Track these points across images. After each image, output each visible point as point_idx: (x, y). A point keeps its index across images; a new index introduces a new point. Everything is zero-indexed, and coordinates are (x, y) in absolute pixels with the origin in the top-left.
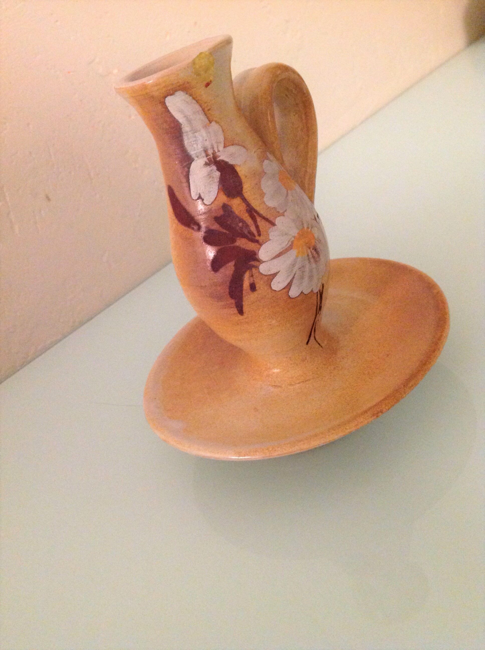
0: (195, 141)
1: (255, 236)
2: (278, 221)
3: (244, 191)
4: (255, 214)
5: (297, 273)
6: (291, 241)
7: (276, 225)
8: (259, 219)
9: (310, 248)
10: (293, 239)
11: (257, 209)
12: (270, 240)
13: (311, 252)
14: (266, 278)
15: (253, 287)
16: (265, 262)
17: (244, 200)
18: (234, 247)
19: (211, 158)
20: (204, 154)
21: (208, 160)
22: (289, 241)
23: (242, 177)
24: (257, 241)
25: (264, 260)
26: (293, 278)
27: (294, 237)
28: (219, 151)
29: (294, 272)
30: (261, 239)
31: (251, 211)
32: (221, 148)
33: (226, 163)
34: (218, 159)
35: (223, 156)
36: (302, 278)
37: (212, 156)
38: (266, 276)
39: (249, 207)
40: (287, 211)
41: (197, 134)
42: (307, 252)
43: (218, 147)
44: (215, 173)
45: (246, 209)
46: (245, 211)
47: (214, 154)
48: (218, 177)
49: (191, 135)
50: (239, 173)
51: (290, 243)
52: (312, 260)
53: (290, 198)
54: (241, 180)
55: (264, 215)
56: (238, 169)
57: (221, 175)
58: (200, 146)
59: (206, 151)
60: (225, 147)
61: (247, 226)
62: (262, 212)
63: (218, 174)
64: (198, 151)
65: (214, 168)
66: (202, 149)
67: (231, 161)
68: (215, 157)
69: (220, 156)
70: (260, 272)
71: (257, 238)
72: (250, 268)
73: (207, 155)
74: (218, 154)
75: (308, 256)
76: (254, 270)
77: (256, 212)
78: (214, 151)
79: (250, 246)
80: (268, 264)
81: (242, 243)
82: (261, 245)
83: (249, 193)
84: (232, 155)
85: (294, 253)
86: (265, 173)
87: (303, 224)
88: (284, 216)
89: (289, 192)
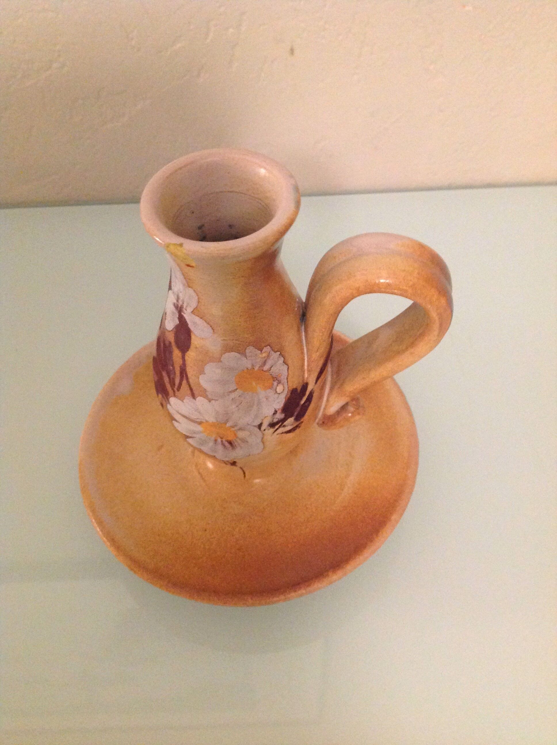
1: (175, 387)
2: (200, 399)
3: (187, 354)
4: (185, 375)
6: (202, 420)
7: (196, 400)
8: (184, 382)
9: (222, 438)
10: (204, 421)
11: (190, 375)
12: (183, 401)
13: (222, 441)
16: (173, 408)
17: (183, 358)
20: (175, 297)
21: (176, 304)
22: (199, 418)
23: (193, 345)
24: (174, 391)
25: (172, 405)
26: (192, 437)
27: (207, 421)
29: (195, 435)
30: (177, 393)
31: (183, 372)
32: (189, 310)
33: (187, 323)
34: (182, 313)
35: (187, 317)
37: (180, 305)
38: (171, 414)
39: (184, 367)
40: (217, 401)
42: (216, 437)
43: (187, 307)
44: (176, 318)
45: (181, 365)
46: (179, 365)
47: (182, 307)
50: (192, 340)
51: (199, 420)
52: (220, 445)
53: (233, 395)
55: (192, 385)
56: (193, 337)
57: (179, 325)
58: (176, 289)
59: (178, 298)
60: (193, 312)
61: (175, 374)
62: (191, 380)
63: (177, 322)
65: (177, 314)
67: (191, 326)
69: (185, 314)
71: (176, 389)
73: (178, 301)
74: (185, 311)
75: (216, 440)
77: (187, 375)
78: (183, 305)
79: (168, 386)
81: (165, 377)
82: (175, 396)
83: (190, 359)
84: (195, 323)
85: (199, 428)
86: (221, 361)
87: (227, 421)
88: (210, 401)
89: (239, 392)
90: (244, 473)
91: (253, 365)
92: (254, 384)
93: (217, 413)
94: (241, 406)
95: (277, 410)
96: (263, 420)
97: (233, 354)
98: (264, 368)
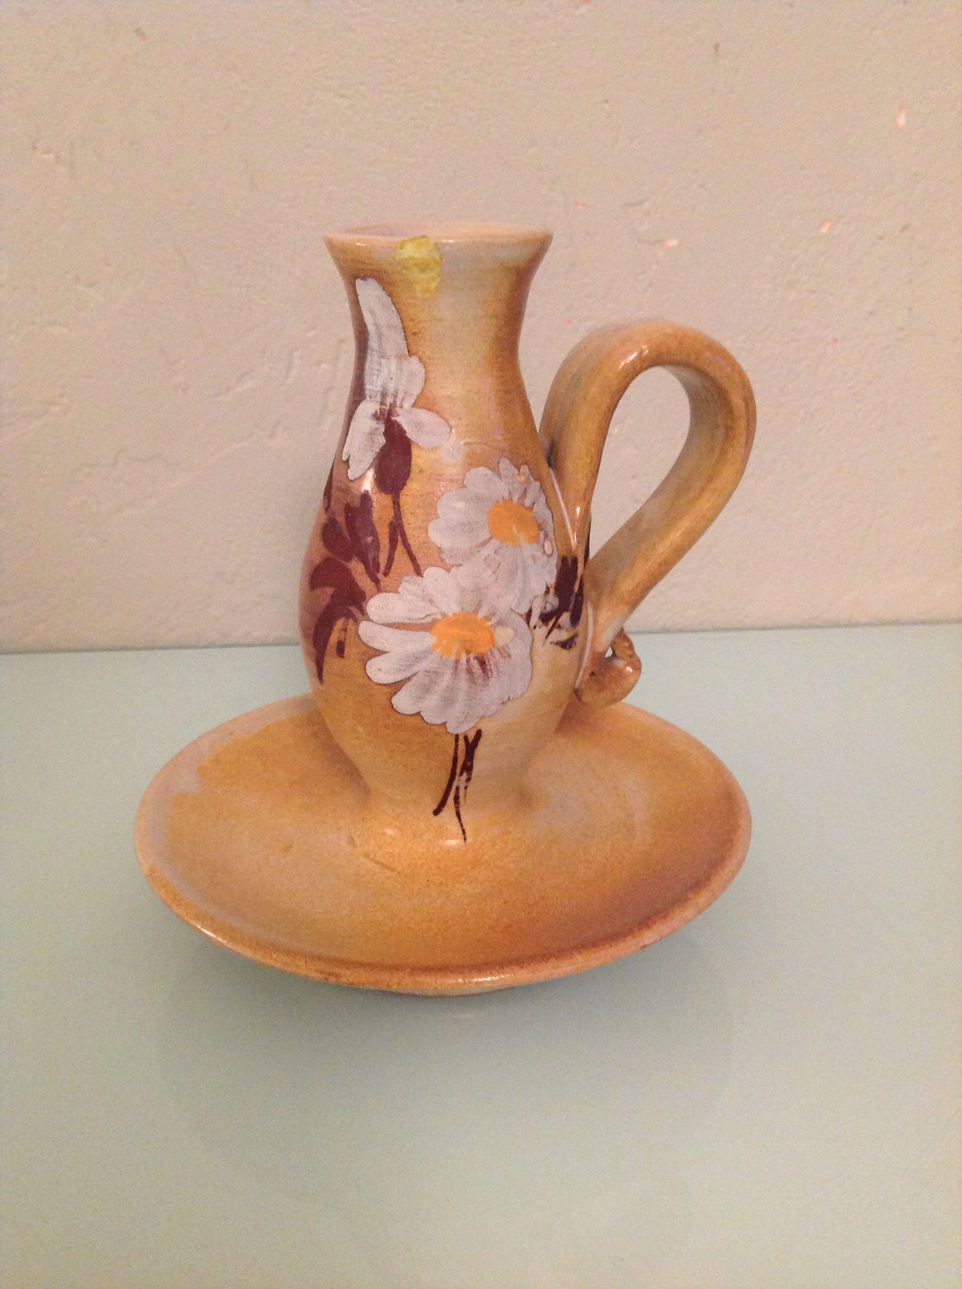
0: (378, 370)
1: (378, 572)
2: (431, 573)
3: (404, 492)
4: (399, 538)
5: (420, 675)
6: (435, 617)
7: (422, 577)
8: (400, 548)
9: (468, 652)
10: (440, 617)
11: (409, 531)
12: (397, 592)
13: (468, 661)
14: (364, 648)
15: (341, 649)
16: (373, 622)
17: (396, 504)
18: (344, 566)
19: (385, 410)
20: (379, 398)
21: (381, 412)
22: (428, 615)
23: (415, 469)
24: (377, 581)
25: (371, 617)
26: (409, 679)
27: (444, 615)
28: (401, 407)
29: (415, 669)
30: (384, 581)
31: (397, 530)
32: (407, 405)
33: (402, 432)
34: (393, 418)
35: (402, 419)
36: (427, 689)
37: (388, 407)
38: (365, 645)
39: (397, 520)
40: (461, 568)
41: (383, 361)
42: (458, 654)
43: (403, 399)
44: (379, 437)
45: (392, 520)
46: (387, 523)
47: (393, 405)
48: (380, 446)
49: (376, 358)
50: (413, 459)
51: (429, 620)
52: (463, 675)
53: (486, 551)
54: (409, 471)
55: (414, 549)
56: (415, 452)
57: (386, 445)
58: (379, 383)
59: (384, 395)
60: (414, 405)
61: (378, 548)
62: (411, 541)
63: (382, 440)
64: (375, 389)
65: (382, 428)
66: (381, 389)
67: (411, 434)
68: (390, 413)
69: (399, 415)
70: (358, 632)
71: (380, 576)
72: (349, 615)
73: (382, 403)
74: (398, 409)
75: (457, 661)
76: (351, 621)
77: (403, 535)
78: (395, 402)
79: (363, 581)
80: (376, 628)
81: (356, 568)
82: (379, 590)
83: (409, 499)
84: (419, 425)
85: (428, 640)
86: (464, 486)
87: (479, 605)
88: (448, 571)
89: (495, 543)
90: (464, 832)
91: (510, 494)
92: (515, 530)
93: (463, 590)
94: (500, 571)
95: (549, 586)
96: (532, 602)
97: (482, 471)
98: (525, 502)
